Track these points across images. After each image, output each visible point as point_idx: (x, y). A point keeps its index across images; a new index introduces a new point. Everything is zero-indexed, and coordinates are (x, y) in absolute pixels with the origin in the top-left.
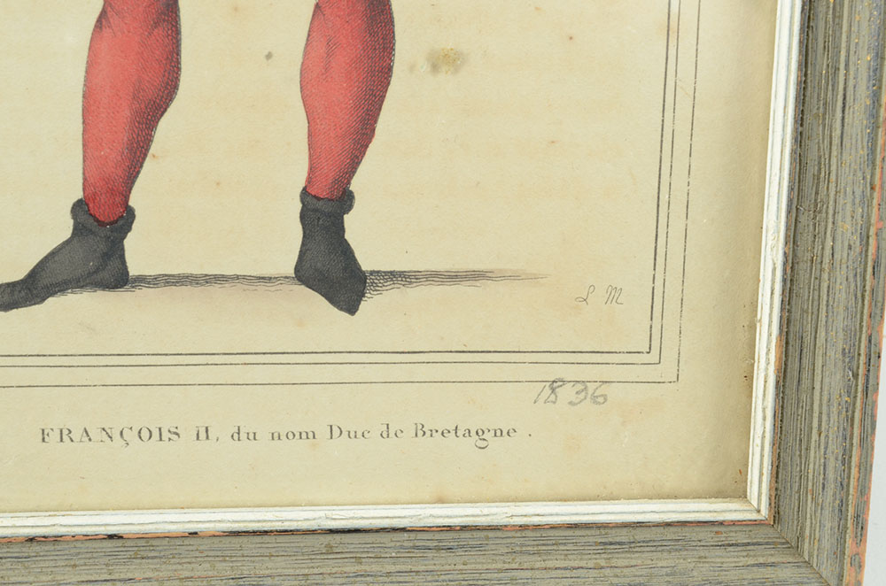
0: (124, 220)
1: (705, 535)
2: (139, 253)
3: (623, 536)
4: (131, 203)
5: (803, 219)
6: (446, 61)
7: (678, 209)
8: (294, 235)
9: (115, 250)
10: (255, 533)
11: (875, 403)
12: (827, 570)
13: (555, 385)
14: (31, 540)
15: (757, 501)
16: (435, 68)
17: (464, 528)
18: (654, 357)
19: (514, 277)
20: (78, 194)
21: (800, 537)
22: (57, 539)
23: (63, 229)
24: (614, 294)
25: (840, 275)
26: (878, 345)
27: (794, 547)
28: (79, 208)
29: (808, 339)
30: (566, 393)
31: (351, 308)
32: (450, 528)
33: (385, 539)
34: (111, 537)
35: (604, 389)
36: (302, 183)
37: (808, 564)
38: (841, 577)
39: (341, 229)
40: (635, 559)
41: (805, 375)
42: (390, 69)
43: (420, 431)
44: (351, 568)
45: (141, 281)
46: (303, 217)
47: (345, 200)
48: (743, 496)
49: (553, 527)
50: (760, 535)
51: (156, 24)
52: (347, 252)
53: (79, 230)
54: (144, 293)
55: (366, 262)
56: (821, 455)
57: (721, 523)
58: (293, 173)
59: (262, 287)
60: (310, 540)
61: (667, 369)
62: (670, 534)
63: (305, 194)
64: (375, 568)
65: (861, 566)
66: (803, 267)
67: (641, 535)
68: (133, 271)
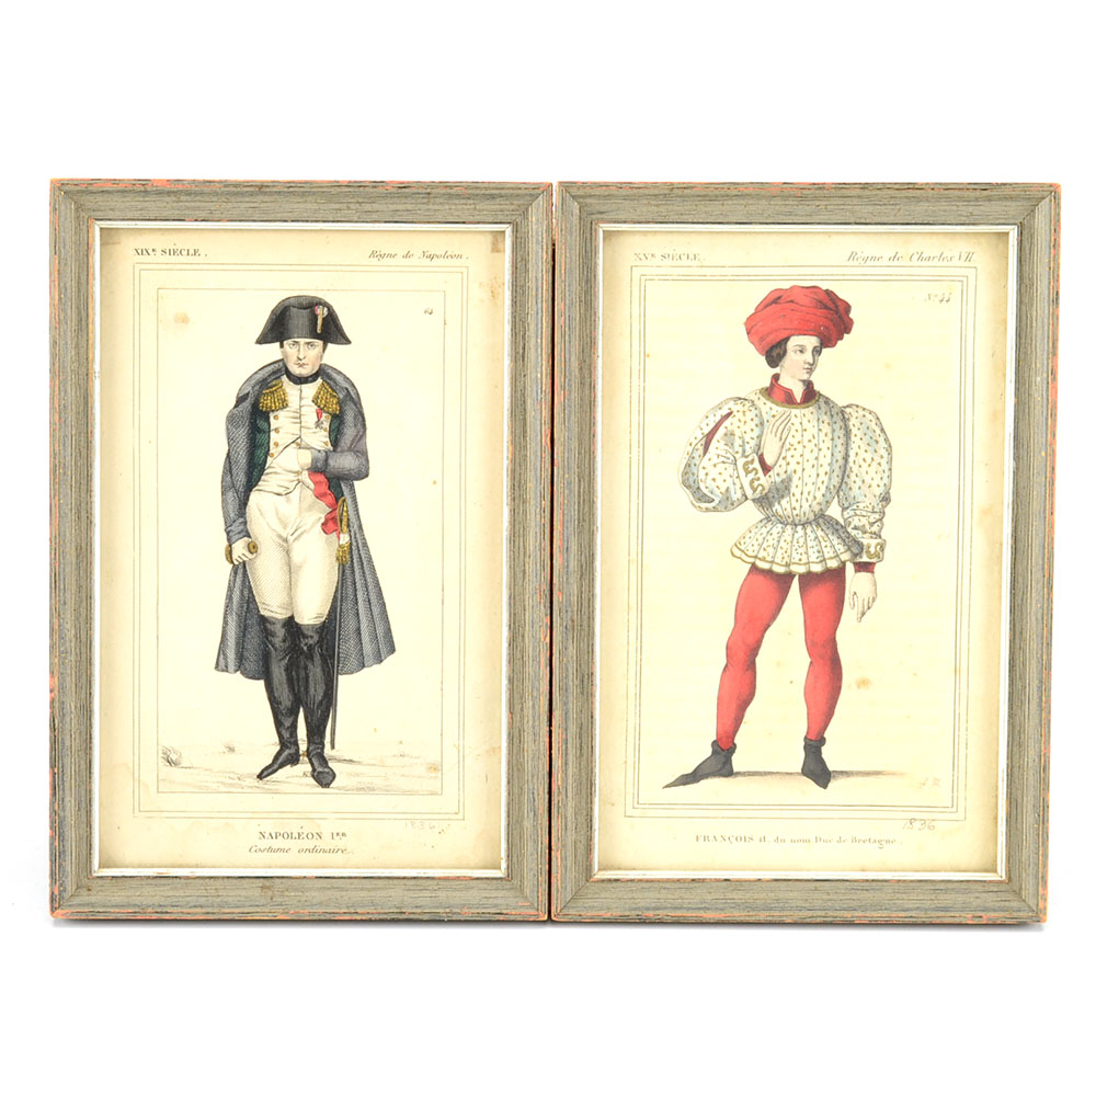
0: (732, 749)
1: (979, 887)
2: (738, 762)
3: (942, 886)
4: (735, 741)
5: (1014, 749)
6: (863, 683)
7: (963, 746)
8: (802, 755)
9: (728, 761)
10: (785, 880)
11: (1047, 828)
12: (1032, 903)
13: (912, 821)
14: (693, 880)
15: (1001, 874)
16: (859, 687)
17: (873, 881)
18: (954, 809)
19: (893, 774)
20: (715, 738)
21: (1021, 889)
22: (704, 880)
23: (708, 752)
24: (936, 782)
25: (1031, 772)
26: (1047, 802)
27: (1018, 893)
28: (714, 744)
29: (1019, 801)
30: (917, 824)
31: (825, 786)
32: (867, 881)
33: (840, 885)
34: (726, 880)
35: (934, 823)
36: (804, 734)
37: (1024, 901)
38: (1037, 905)
39: (820, 753)
40: (947, 896)
41: (1019, 817)
42: (840, 687)
43: (855, 840)
44: (826, 897)
45: (738, 774)
46: (805, 748)
47: (822, 741)
48: (995, 871)
49: (912, 881)
50: (1003, 888)
51: (747, 670)
52: (822, 762)
53: (714, 752)
54: (739, 778)
55: (831, 766)
56: (1027, 853)
57: (985, 881)
58: (800, 728)
59: (787, 777)
60: (808, 884)
61: (961, 815)
62: (963, 886)
63: (806, 738)
64: (835, 897)
65: (1045, 900)
66: (1016, 769)
67: (950, 886)
68: (735, 769)
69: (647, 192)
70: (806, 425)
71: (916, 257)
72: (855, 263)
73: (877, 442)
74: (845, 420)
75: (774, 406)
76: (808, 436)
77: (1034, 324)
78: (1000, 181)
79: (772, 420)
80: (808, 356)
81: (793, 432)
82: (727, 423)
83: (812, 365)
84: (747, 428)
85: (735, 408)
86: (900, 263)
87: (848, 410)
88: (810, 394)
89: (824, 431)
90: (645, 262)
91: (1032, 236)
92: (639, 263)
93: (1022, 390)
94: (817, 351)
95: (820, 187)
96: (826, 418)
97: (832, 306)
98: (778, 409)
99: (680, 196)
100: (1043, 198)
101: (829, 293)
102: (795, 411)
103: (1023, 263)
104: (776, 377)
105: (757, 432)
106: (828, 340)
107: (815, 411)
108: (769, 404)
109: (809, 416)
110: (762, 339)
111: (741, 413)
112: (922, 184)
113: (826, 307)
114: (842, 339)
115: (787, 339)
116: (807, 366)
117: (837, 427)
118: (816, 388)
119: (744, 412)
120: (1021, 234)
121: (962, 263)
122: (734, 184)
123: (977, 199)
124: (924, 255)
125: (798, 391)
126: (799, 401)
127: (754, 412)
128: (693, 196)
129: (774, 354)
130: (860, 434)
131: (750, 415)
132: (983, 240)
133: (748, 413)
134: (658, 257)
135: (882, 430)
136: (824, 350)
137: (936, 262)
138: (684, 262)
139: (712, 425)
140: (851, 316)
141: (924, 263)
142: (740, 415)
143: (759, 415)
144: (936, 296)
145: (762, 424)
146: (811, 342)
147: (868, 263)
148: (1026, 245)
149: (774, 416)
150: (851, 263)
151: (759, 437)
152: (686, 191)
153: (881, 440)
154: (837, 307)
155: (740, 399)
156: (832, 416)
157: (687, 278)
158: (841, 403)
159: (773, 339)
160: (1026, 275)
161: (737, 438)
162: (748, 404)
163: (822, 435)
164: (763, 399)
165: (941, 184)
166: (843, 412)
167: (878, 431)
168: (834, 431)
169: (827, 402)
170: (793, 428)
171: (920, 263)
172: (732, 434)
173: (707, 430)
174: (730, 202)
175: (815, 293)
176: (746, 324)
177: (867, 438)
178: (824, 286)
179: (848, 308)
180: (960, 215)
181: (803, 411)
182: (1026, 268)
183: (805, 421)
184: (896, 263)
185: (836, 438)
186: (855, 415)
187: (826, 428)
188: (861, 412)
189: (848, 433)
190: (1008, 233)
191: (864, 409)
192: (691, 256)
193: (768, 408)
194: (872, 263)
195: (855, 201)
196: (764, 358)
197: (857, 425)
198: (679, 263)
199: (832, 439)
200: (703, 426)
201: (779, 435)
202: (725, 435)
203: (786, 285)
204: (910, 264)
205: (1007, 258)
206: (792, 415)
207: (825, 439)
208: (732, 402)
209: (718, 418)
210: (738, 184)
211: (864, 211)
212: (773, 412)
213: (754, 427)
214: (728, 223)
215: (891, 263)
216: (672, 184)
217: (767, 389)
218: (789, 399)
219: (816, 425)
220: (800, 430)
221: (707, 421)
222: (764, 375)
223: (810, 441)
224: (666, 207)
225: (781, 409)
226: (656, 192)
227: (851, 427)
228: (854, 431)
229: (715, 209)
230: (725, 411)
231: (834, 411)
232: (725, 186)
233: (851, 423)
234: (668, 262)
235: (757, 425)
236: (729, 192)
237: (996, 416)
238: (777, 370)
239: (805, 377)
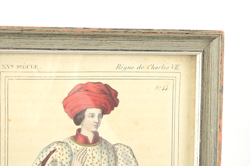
69: (8, 32)
70: (95, 155)
71: (151, 67)
72: (120, 70)
73: (131, 162)
74: (115, 151)
75: (78, 146)
76: (96, 160)
77: (210, 102)
78: (194, 29)
79: (77, 153)
80: (96, 119)
81: (88, 159)
82: (53, 155)
83: (98, 123)
84: (64, 157)
85: (57, 147)
86: (143, 70)
87: (116, 146)
88: (97, 139)
89: (104, 158)
90: (8, 70)
91: (209, 57)
92: (4, 70)
93: (203, 135)
94: (101, 116)
95: (104, 30)
96: (105, 151)
97: (108, 93)
98: (80, 147)
99: (27, 34)
100: (215, 38)
101: (107, 86)
102: (89, 148)
103: (204, 71)
104: (79, 130)
105: (69, 159)
106: (106, 111)
107: (99, 147)
108: (76, 145)
109: (96, 150)
110: (72, 110)
111: (61, 150)
112: (156, 30)
113: (105, 93)
114: (113, 110)
115: (85, 110)
116: (95, 124)
117: (110, 155)
118: (100, 135)
119: (62, 149)
120: (203, 56)
121: (173, 70)
122: (57, 28)
123: (183, 38)
124: (155, 66)
125: (91, 138)
126: (91, 142)
127: (68, 149)
128: (34, 34)
129: (78, 118)
130: (122, 159)
131: (65, 151)
132: (184, 59)
133: (64, 149)
134: (15, 67)
135: (134, 156)
136: (104, 116)
137: (160, 70)
138: (30, 69)
139: (45, 156)
140: (118, 98)
141: (154, 70)
142: (60, 151)
143: (70, 151)
144: (160, 87)
145: (72, 155)
146: (97, 111)
147: (127, 70)
148: (206, 61)
149: (78, 151)
150: (118, 70)
151: (70, 162)
152: (30, 32)
153: (133, 161)
154: (111, 93)
155: (60, 142)
156: (108, 150)
157: (31, 79)
158: (113, 142)
159: (77, 110)
160: (205, 77)
161: (58, 163)
162: (64, 145)
163: (103, 159)
164: (72, 142)
165: (165, 30)
166: (113, 148)
167: (131, 157)
168: (109, 157)
169: (106, 142)
170: (88, 157)
171: (152, 70)
172: (56, 161)
173: (42, 160)
174: (54, 38)
175: (100, 86)
176: (63, 102)
177: (126, 161)
178: (104, 82)
179: (116, 93)
180: (174, 46)
181: (93, 148)
182: (206, 74)
183: (94, 152)
184: (141, 70)
185: (110, 161)
186: (120, 149)
187: (105, 156)
188: (123, 147)
189: (116, 158)
190: (196, 55)
191: (124, 146)
192: (33, 67)
193: (75, 147)
194: (129, 70)
195: (121, 38)
196: (73, 120)
197: (121, 153)
198: (27, 70)
199: (108, 162)
200: (41, 157)
201: (80, 160)
202: (52, 161)
203: (84, 82)
204: (148, 71)
205: (196, 68)
206: (88, 150)
207: (105, 161)
208: (56, 144)
209: (48, 153)
210: (59, 28)
211: (125, 44)
212: (78, 149)
213: (68, 157)
214: (53, 49)
215: (138, 70)
216: (22, 27)
217: (74, 137)
218: (86, 142)
219: (100, 155)
220: (92, 158)
221: (42, 154)
222: (73, 129)
223: (97, 163)
224: (19, 40)
225: (81, 147)
226: (14, 32)
227: (118, 155)
228: (119, 157)
229: (46, 42)
230: (52, 149)
231: (109, 147)
232: (52, 29)
233: (118, 153)
234: (21, 70)
235: (69, 156)
236: (54, 33)
237: (190, 147)
238: (80, 127)
239: (94, 130)
